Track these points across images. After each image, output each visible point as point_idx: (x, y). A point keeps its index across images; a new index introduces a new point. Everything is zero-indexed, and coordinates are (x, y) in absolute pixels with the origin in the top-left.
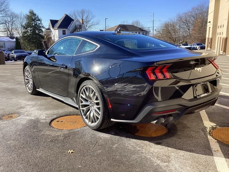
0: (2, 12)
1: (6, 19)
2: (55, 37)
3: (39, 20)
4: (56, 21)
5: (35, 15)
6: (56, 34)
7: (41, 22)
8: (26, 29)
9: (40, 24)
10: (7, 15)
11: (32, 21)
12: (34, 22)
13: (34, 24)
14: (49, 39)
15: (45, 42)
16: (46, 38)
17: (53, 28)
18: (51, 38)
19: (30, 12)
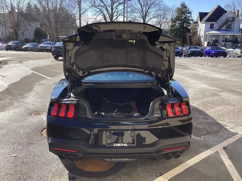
0: (156, 6)
1: (159, 12)
2: (201, 31)
3: (189, 13)
4: (206, 14)
5: (186, 7)
6: (202, 28)
7: (191, 14)
8: (175, 22)
9: (189, 17)
10: (160, 9)
11: (181, 14)
12: (183, 15)
13: (183, 18)
14: (195, 33)
15: (190, 36)
16: (192, 32)
17: (200, 21)
18: (197, 32)
19: (182, 5)
